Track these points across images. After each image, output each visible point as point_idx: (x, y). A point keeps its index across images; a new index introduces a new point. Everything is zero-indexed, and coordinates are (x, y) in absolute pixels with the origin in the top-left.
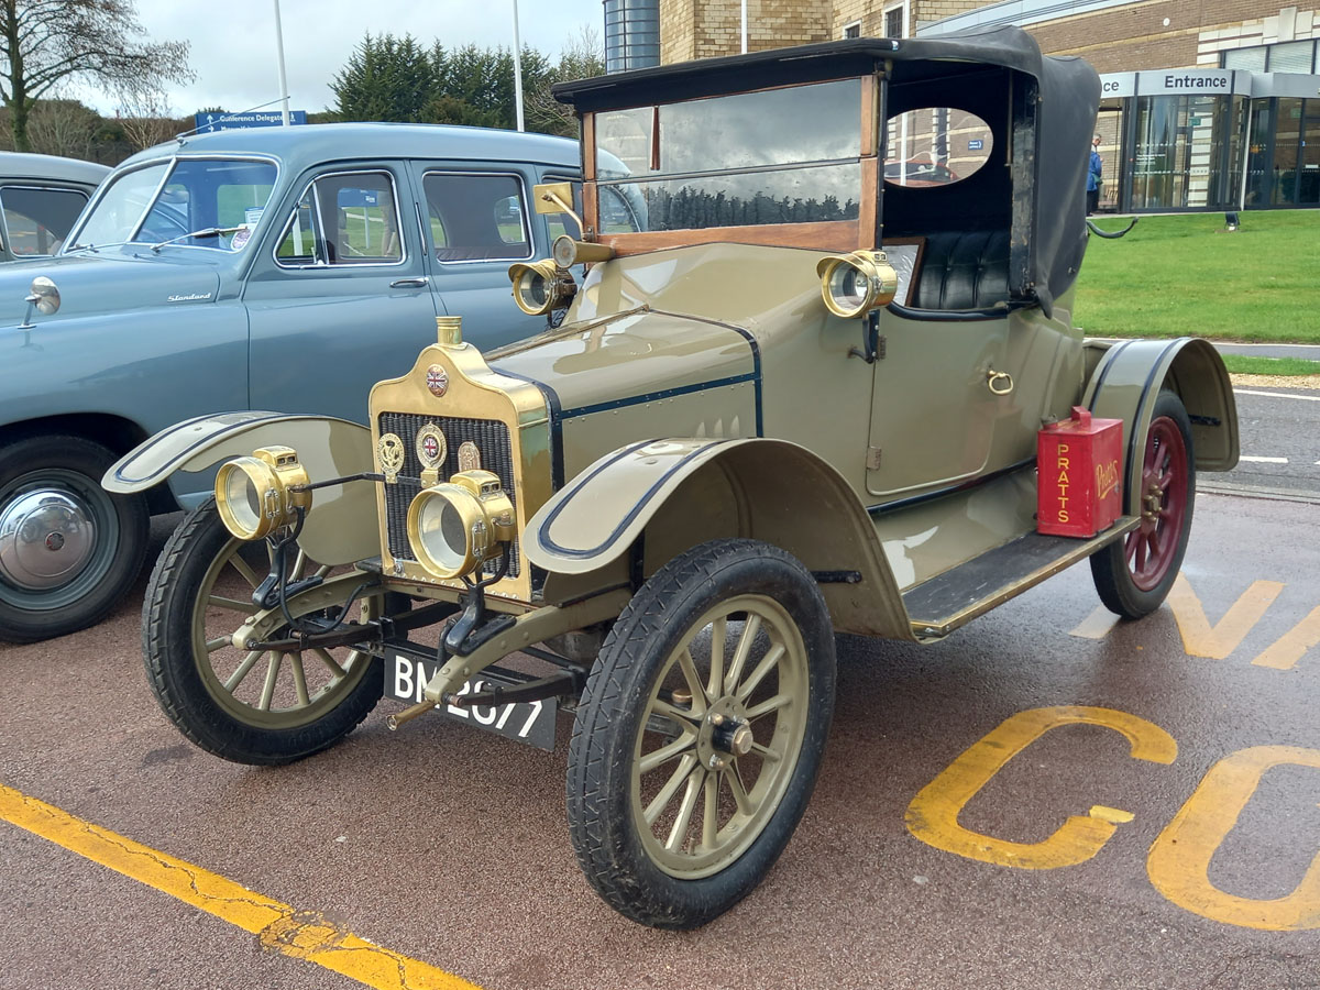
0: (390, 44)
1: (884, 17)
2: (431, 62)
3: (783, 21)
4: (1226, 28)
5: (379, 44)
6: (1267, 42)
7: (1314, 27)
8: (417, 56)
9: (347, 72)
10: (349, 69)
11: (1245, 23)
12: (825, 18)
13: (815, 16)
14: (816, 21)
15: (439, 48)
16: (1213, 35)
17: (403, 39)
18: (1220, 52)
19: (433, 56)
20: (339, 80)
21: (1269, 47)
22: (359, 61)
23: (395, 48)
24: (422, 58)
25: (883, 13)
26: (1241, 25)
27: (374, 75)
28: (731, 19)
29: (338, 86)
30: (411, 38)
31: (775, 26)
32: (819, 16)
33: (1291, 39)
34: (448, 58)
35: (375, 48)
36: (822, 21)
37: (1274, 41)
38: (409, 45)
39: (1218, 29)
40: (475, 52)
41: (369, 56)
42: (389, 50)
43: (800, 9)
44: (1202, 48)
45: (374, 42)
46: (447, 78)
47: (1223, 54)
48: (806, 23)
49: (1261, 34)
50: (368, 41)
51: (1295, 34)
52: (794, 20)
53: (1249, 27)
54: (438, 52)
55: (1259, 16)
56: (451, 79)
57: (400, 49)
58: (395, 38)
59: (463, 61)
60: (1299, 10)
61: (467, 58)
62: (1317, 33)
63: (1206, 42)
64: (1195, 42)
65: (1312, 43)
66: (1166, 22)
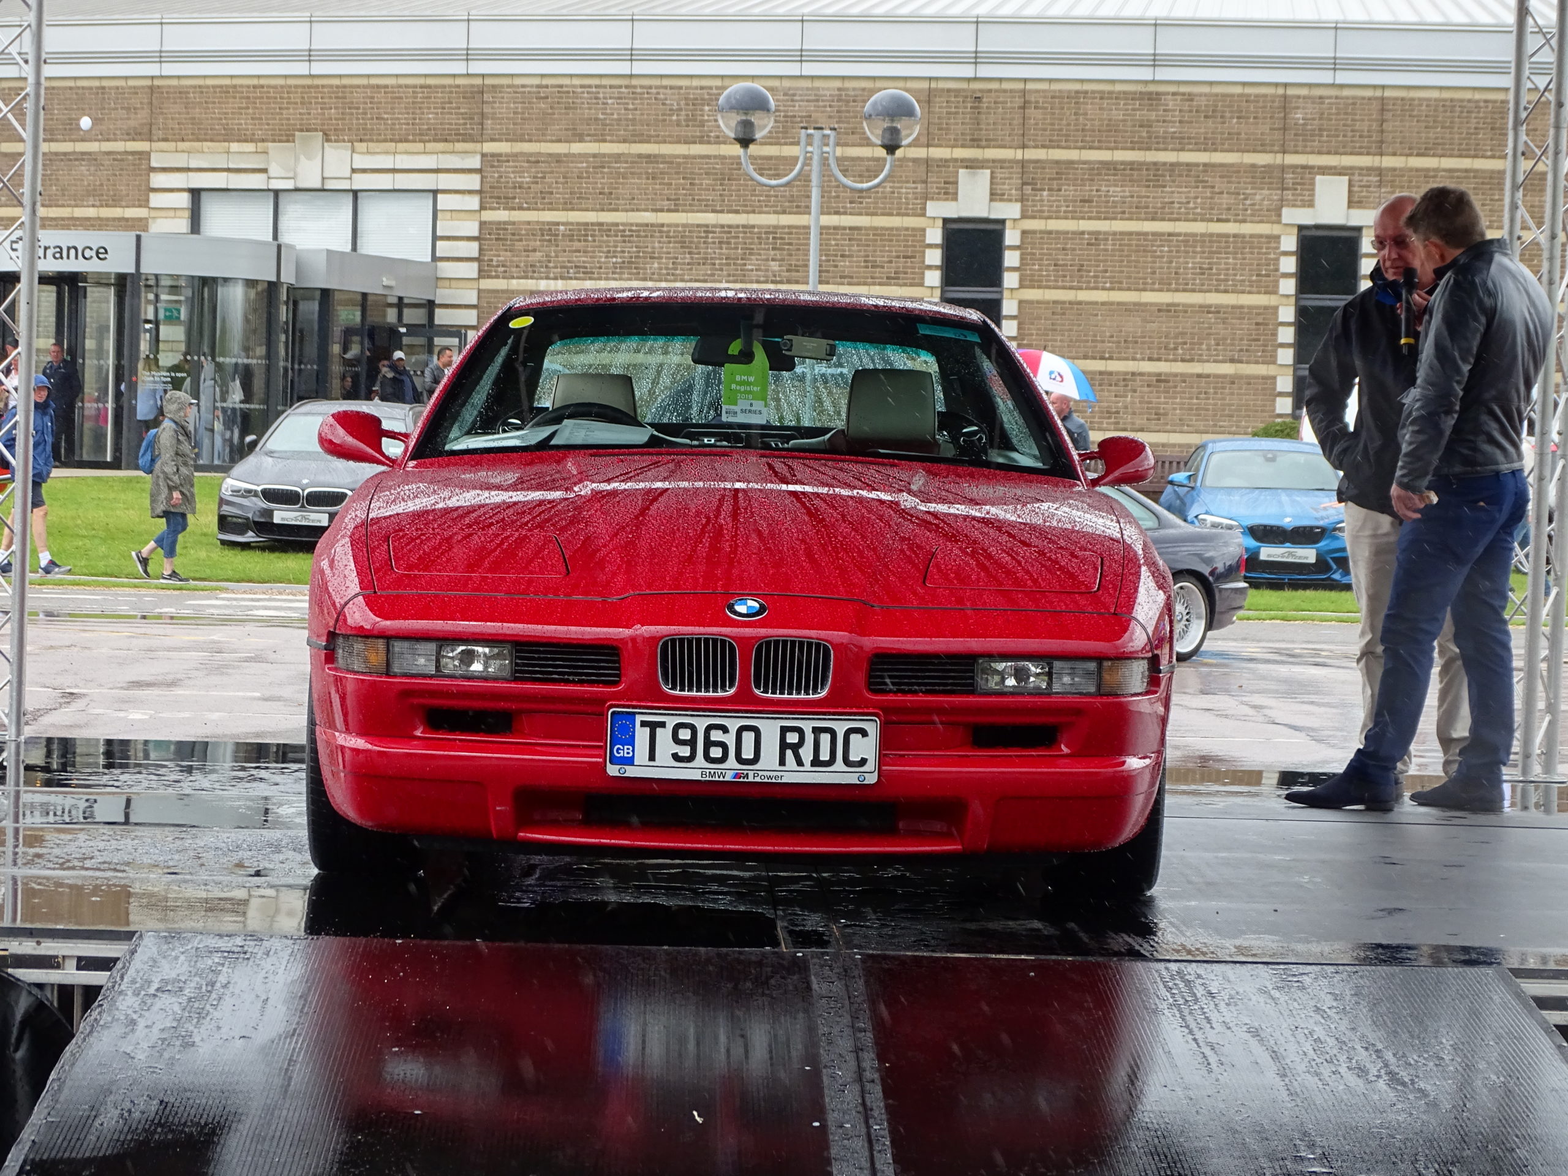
4: (201, 150)
6: (274, 185)
7: (354, 171)
11: (235, 145)
16: (179, 159)
18: (191, 191)
21: (277, 193)
26: (226, 149)
33: (318, 185)
37: (289, 185)
39: (189, 150)
44: (158, 180)
47: (196, 194)
49: (265, 171)
51: (324, 178)
53: (241, 152)
55: (259, 137)
60: (328, 139)
62: (361, 182)
63: (164, 170)
64: (141, 165)
65: (351, 195)
66: (86, 123)
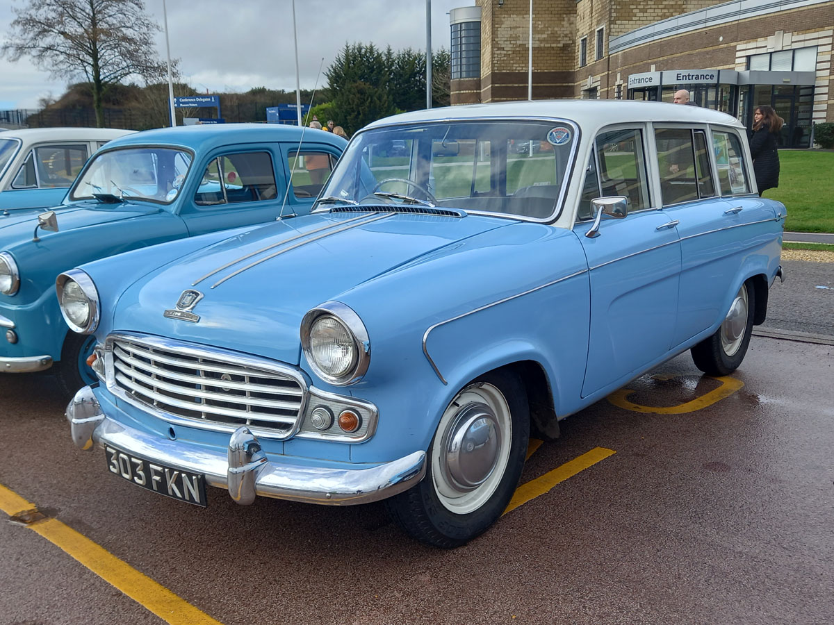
0: (360, 49)
1: (596, 34)
2: (384, 58)
3: (546, 36)
4: (750, 42)
5: (354, 49)
6: (770, 51)
7: (792, 42)
8: (376, 55)
9: (334, 66)
10: (334, 63)
11: (759, 39)
12: (571, 33)
13: (565, 33)
14: (566, 36)
15: (389, 50)
16: (743, 47)
17: (368, 46)
18: (747, 56)
19: (386, 55)
20: (330, 70)
21: (771, 53)
22: (342, 59)
23: (363, 51)
24: (379, 55)
25: (596, 30)
26: (757, 41)
27: (349, 67)
28: (514, 35)
29: (329, 73)
30: (373, 45)
31: (541, 39)
32: (568, 32)
33: (781, 49)
34: (394, 56)
35: (351, 51)
36: (569, 35)
37: (774, 50)
38: (372, 48)
39: (746, 43)
40: (411, 52)
41: (347, 55)
42: (360, 52)
43: (556, 29)
44: (738, 54)
45: (350, 47)
46: (393, 68)
47: (749, 57)
48: (559, 37)
49: (766, 46)
50: (347, 47)
51: (783, 47)
52: (552, 35)
53: (761, 42)
54: (389, 53)
55: (765, 35)
56: (396, 68)
57: (366, 52)
58: (363, 45)
59: (404, 58)
60: (785, 32)
61: (406, 56)
62: (795, 46)
63: (740, 51)
64: (734, 50)
65: (792, 51)
66: (721, 39)
